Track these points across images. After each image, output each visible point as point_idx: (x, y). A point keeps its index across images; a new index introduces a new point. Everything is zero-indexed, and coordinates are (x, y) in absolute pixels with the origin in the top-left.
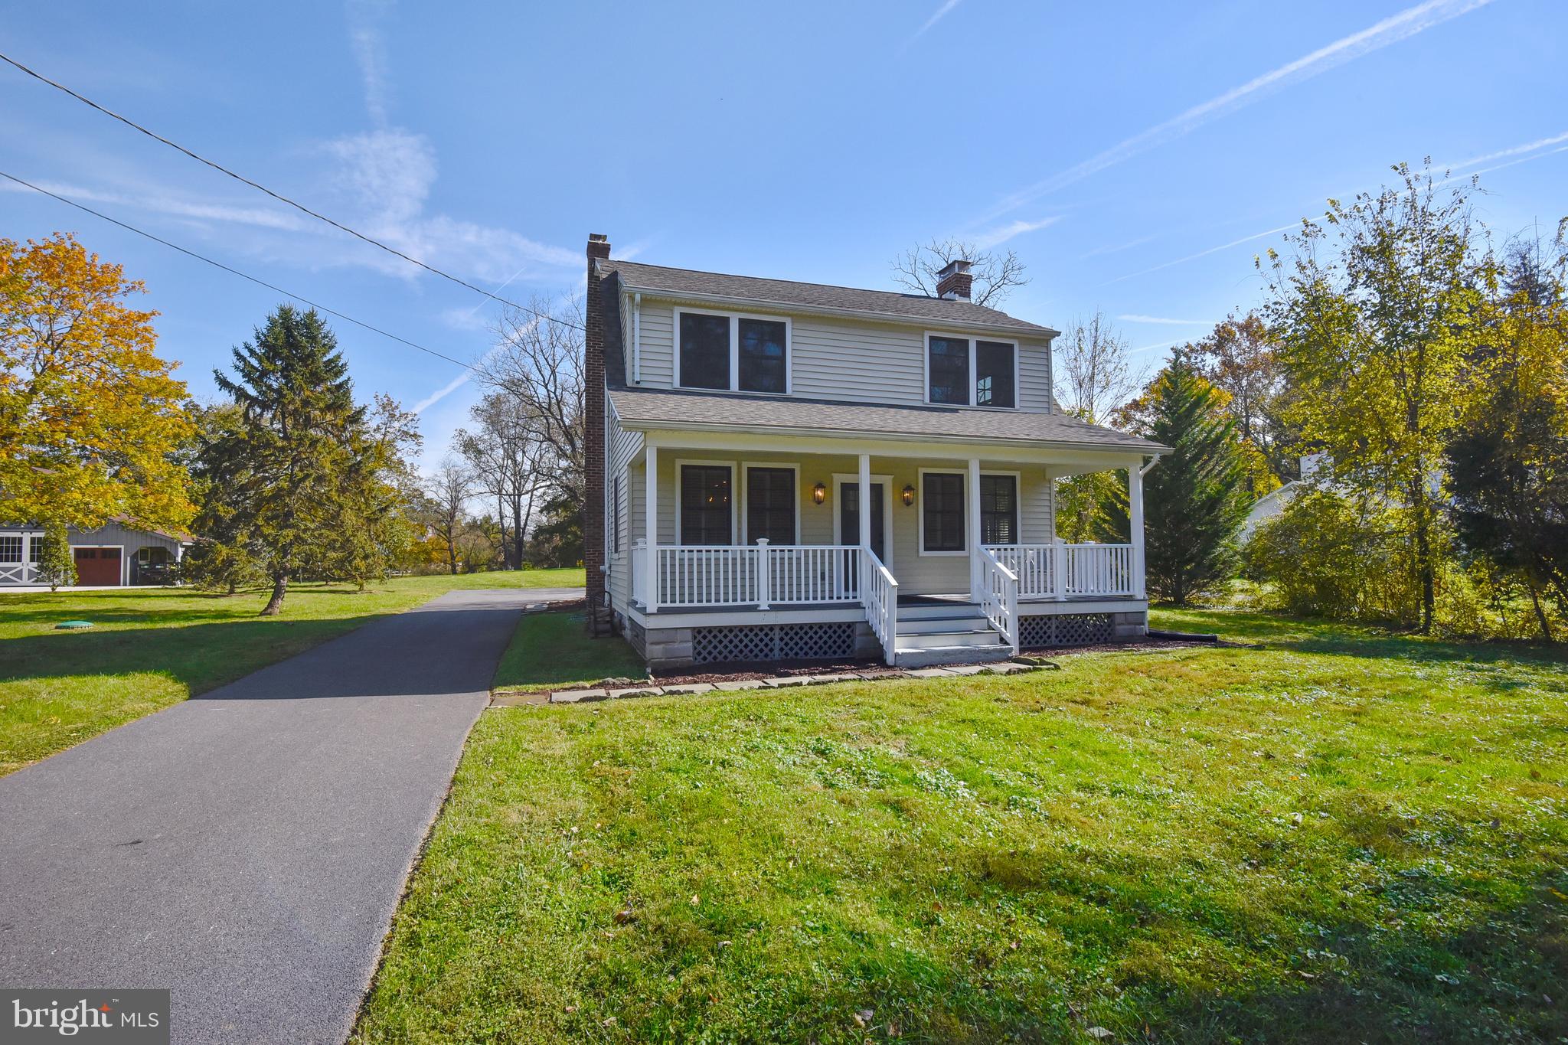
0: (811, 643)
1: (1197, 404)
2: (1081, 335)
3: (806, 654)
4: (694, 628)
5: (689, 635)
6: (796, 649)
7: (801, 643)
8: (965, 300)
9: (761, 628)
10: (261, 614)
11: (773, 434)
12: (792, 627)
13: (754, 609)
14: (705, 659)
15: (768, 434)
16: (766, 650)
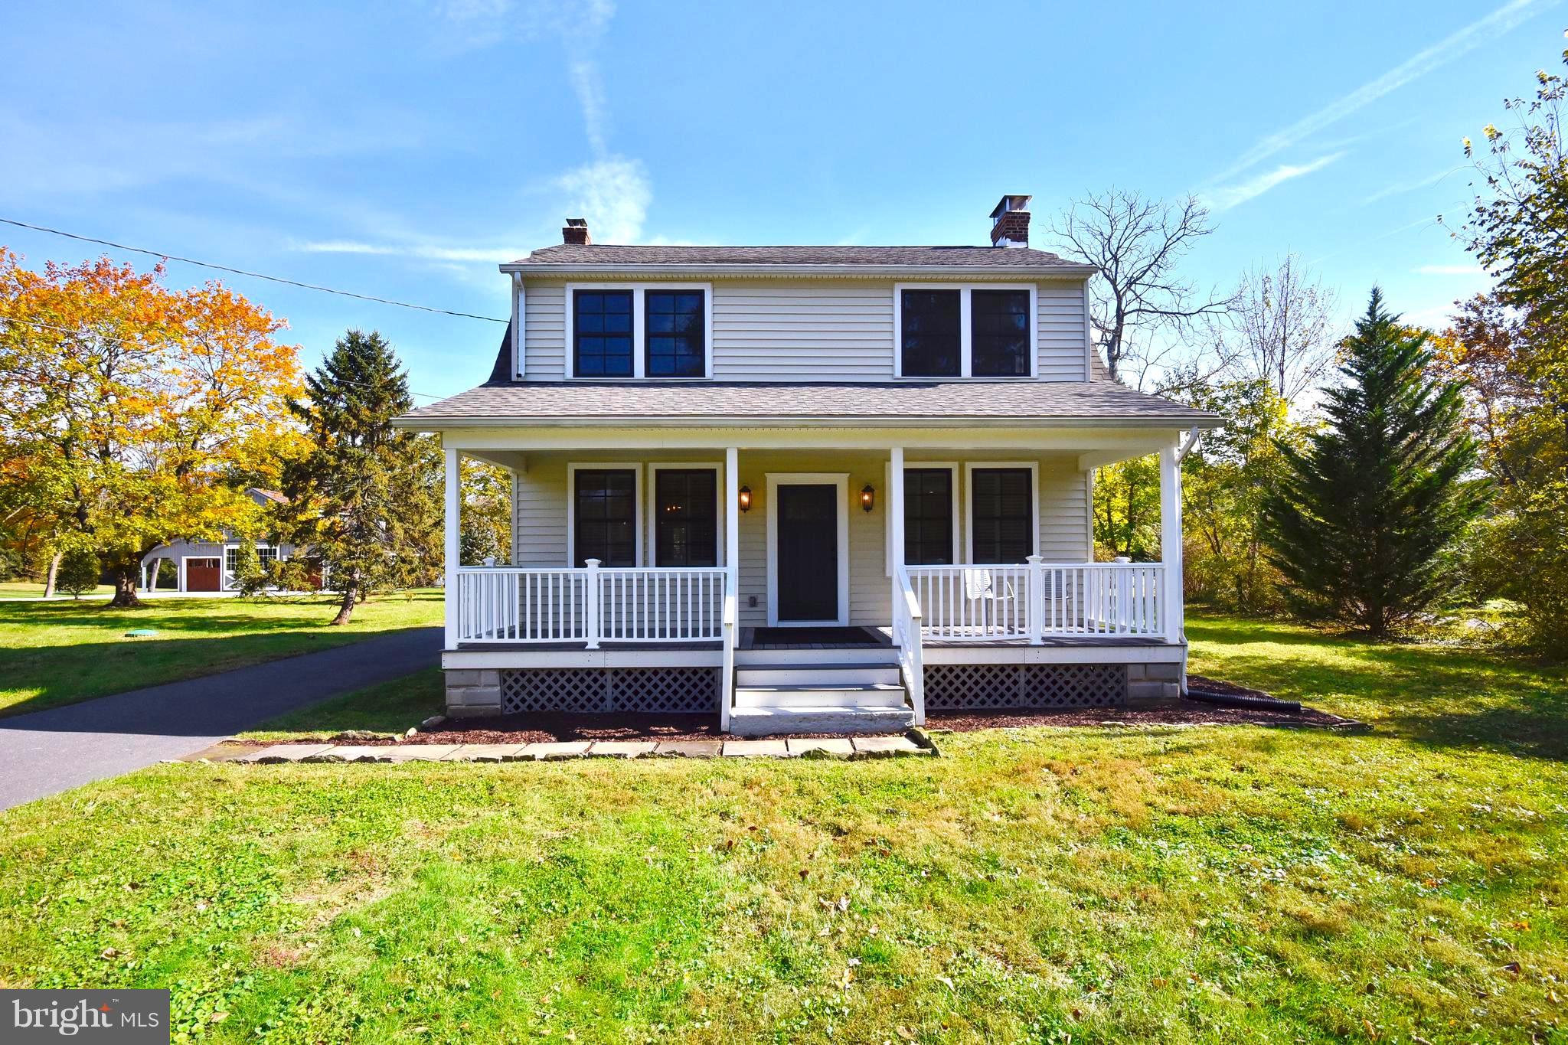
0: (656, 693)
1: (1401, 362)
2: (1267, 285)
3: (649, 706)
4: (504, 670)
5: (495, 678)
6: (636, 699)
7: (642, 693)
8: (1021, 245)
9: (589, 672)
10: (333, 623)
11: (587, 426)
12: (629, 671)
13: (581, 647)
14: (517, 707)
15: (580, 427)
16: (595, 700)
